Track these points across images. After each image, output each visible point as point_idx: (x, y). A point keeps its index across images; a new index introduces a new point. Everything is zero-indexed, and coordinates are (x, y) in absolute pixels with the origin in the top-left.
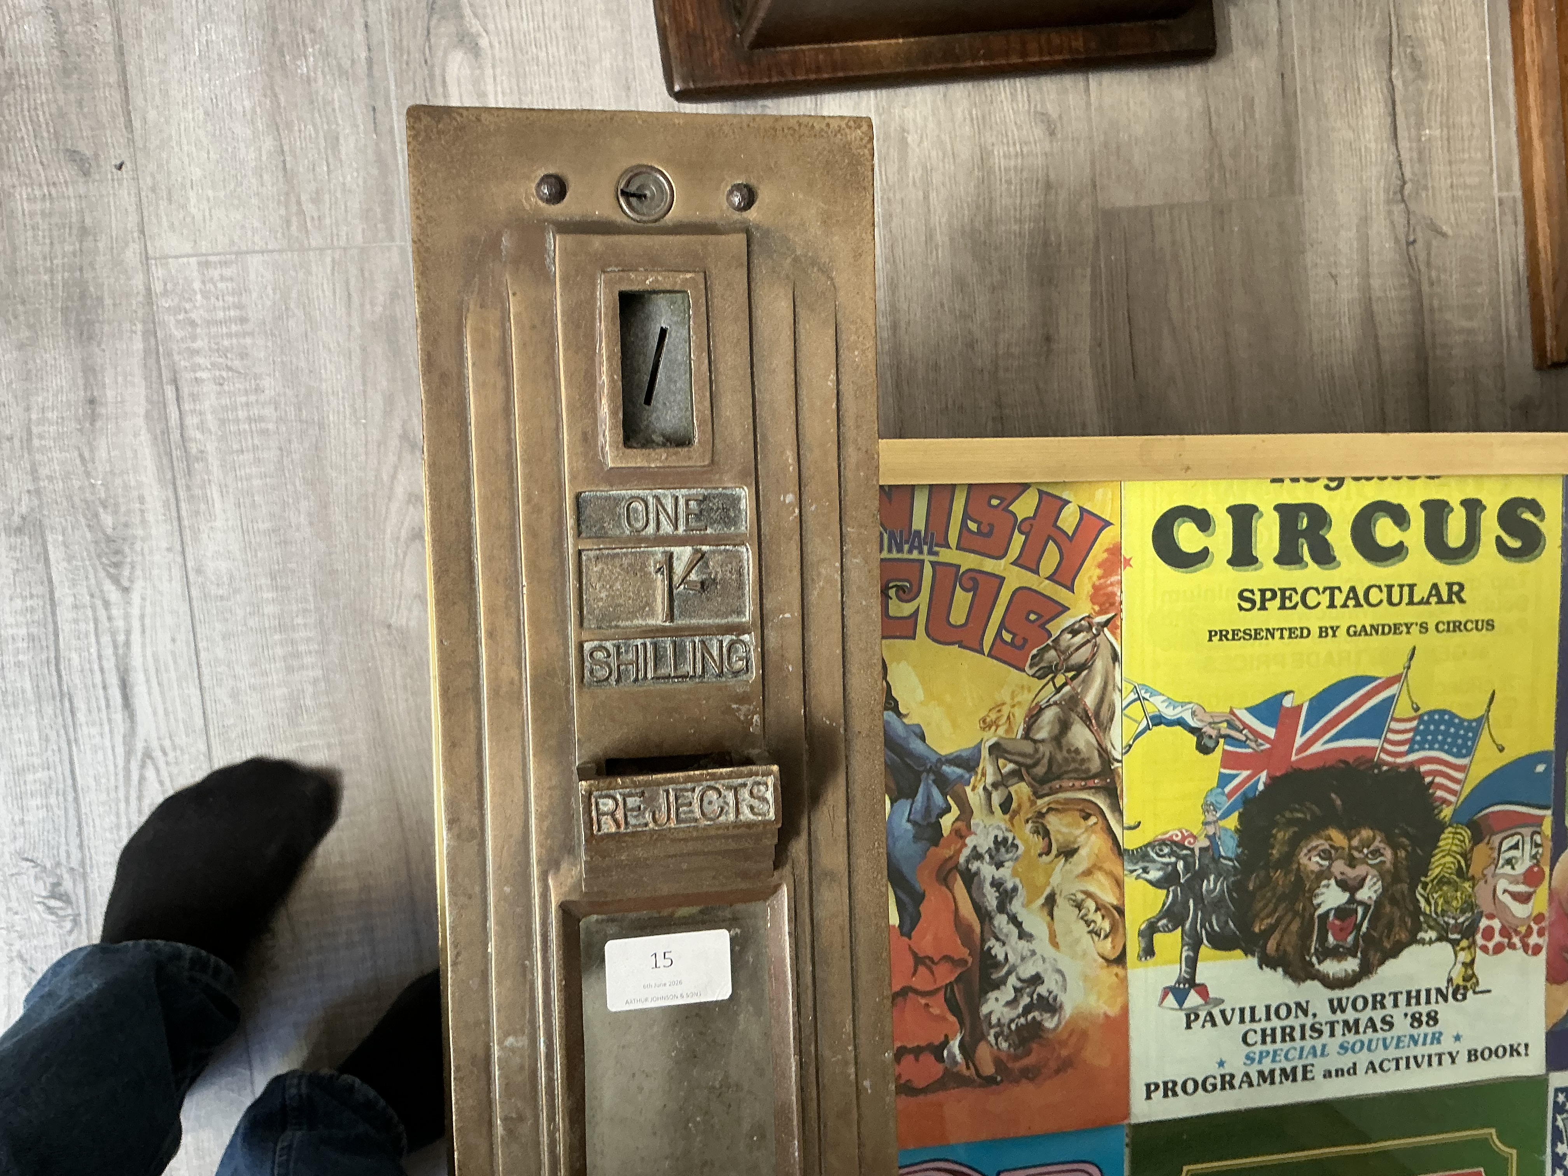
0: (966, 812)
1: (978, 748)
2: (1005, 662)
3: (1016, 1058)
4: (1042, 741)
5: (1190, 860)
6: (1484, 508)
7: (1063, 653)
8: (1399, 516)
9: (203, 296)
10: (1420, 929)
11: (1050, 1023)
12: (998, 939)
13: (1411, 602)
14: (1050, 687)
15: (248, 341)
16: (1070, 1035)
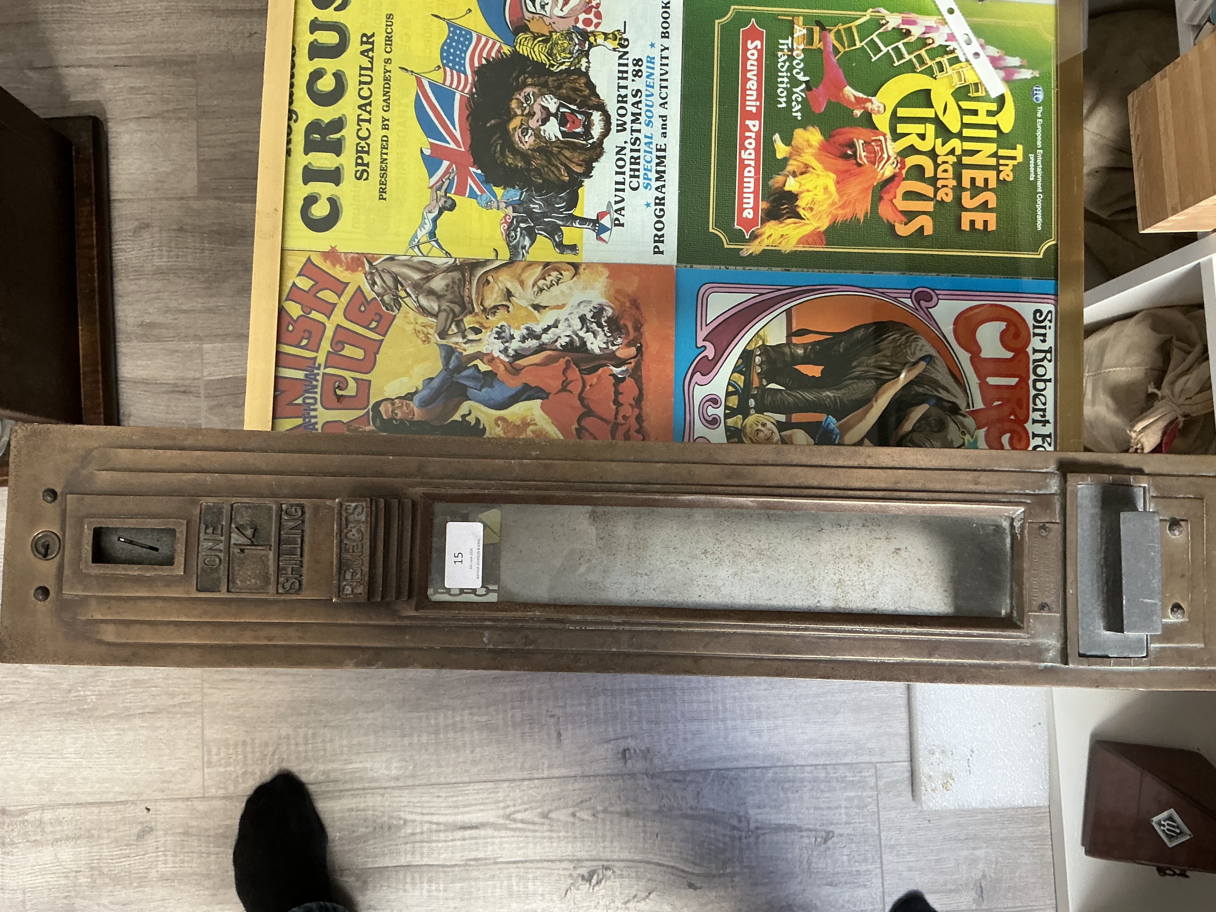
0: (479, 355)
1: (441, 346)
2: (390, 327)
3: (628, 333)
4: (439, 307)
5: (520, 219)
6: (316, 18)
7: (386, 291)
8: (317, 75)
9: (229, 766)
10: (580, 69)
11: (609, 312)
12: (556, 341)
13: (371, 69)
14: (407, 300)
15: (257, 741)
16: (618, 300)
